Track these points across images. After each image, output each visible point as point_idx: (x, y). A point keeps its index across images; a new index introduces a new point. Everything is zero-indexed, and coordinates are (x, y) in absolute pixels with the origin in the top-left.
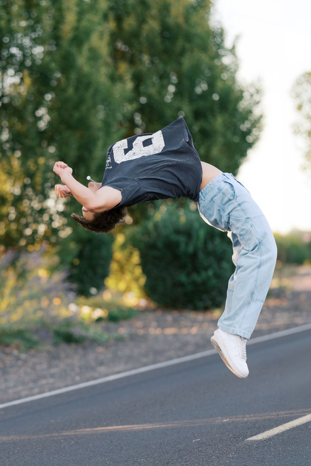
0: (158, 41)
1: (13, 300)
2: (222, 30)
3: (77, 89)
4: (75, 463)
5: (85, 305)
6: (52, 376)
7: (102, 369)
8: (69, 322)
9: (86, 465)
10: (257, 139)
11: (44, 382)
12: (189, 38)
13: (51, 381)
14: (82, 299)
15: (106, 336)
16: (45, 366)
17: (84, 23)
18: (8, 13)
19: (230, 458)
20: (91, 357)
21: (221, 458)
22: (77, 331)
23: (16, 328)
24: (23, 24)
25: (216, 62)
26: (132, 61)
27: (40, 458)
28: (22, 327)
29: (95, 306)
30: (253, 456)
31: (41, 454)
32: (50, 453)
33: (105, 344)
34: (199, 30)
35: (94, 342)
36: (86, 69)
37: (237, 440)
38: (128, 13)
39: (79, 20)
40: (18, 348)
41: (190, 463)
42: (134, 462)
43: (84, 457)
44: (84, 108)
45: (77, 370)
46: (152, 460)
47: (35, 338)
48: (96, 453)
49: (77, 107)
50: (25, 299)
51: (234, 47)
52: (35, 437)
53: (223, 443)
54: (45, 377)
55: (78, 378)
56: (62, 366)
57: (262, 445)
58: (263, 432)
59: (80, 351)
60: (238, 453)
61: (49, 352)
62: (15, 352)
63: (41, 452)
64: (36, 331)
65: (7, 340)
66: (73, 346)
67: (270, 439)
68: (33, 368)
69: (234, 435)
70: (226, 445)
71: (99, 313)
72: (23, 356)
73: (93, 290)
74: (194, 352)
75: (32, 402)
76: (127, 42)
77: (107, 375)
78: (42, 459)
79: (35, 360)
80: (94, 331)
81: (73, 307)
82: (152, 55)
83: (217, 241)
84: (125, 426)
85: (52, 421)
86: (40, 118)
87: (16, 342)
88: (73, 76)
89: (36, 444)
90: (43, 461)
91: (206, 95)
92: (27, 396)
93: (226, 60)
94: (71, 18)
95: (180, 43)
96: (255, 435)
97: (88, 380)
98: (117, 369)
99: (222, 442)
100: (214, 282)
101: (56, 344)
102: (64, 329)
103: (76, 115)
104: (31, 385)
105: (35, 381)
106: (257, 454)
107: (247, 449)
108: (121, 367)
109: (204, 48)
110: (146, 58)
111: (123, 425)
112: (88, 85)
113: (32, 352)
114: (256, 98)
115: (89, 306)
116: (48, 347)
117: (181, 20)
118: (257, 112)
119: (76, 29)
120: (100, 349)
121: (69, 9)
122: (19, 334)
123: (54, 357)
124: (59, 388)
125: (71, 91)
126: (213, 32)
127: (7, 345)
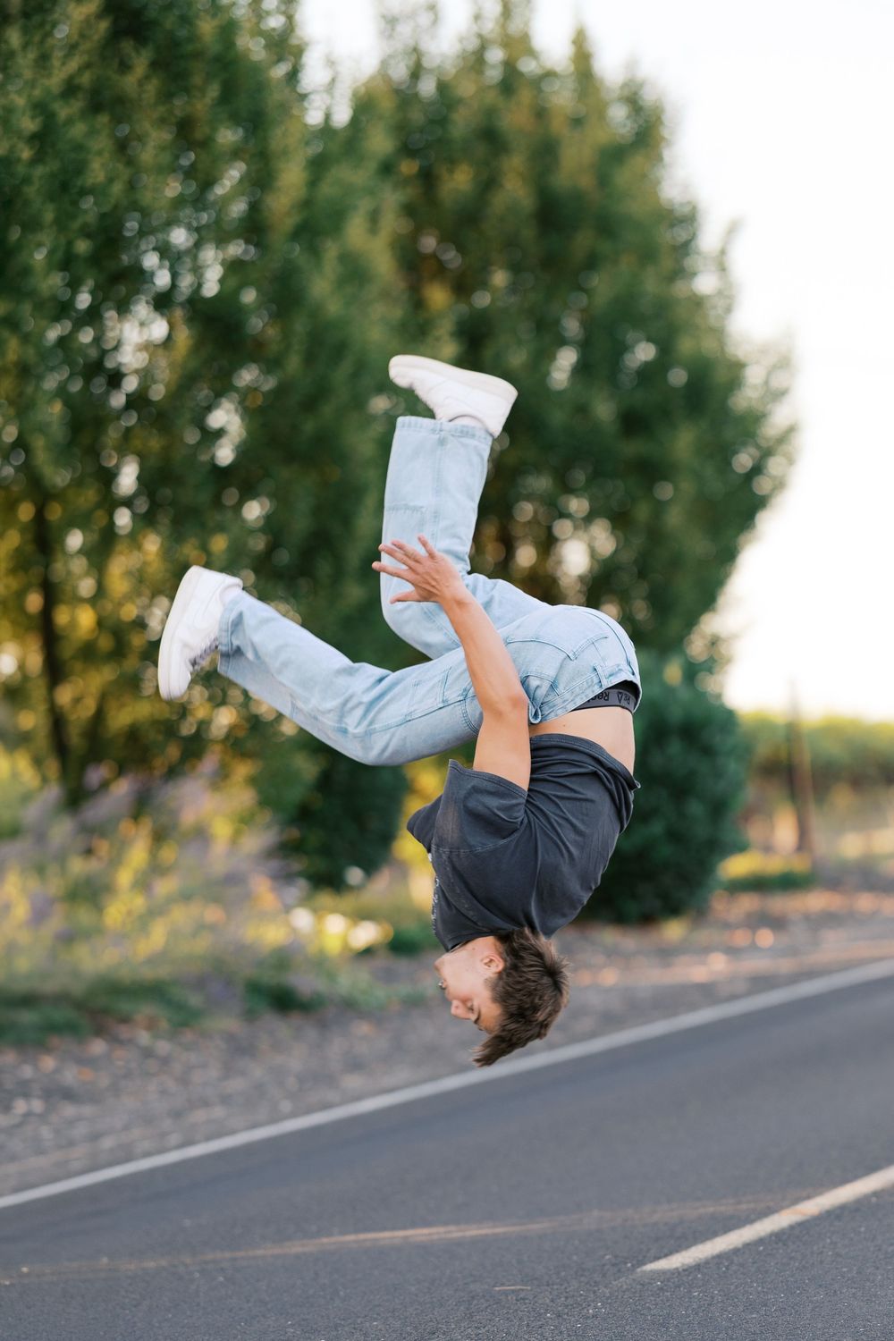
0: (528, 233)
1: (139, 902)
2: (694, 208)
3: (310, 359)
4: (210, 1335)
5: (334, 911)
6: (225, 1100)
7: (353, 1082)
8: (283, 958)
9: (234, 1338)
10: (780, 485)
11: (199, 1116)
12: (608, 226)
13: (218, 1112)
14: (325, 898)
15: (381, 993)
16: (214, 1073)
17: (327, 190)
18: (130, 162)
19: (587, 1318)
20: (336, 1047)
21: (565, 1317)
22: (305, 983)
23: (149, 974)
24: (173, 188)
25: (679, 289)
26: (463, 287)
27: (129, 1320)
28: (163, 972)
29: (360, 916)
30: (645, 1312)
31: (133, 1309)
32: (157, 1306)
33: (375, 1015)
34: (635, 208)
35: (350, 1007)
36: (334, 308)
37: (619, 1271)
38: (452, 162)
39: (313, 183)
40: (151, 1026)
41: (488, 1331)
42: (354, 1328)
43: (236, 1318)
44: (327, 410)
45: (291, 1083)
46: (398, 1324)
47: (195, 1000)
48: (269, 1306)
49: (311, 403)
50: (171, 900)
51: (723, 252)
52: (132, 1267)
53: (582, 1279)
54: (206, 1103)
55: (286, 1106)
56: (257, 1071)
57: (674, 1283)
58: (688, 1247)
59: (311, 1033)
60: (610, 1303)
61: (230, 1038)
62: (144, 1037)
63: (135, 1306)
64: (200, 983)
65: (125, 1006)
66: (296, 1019)
67: (698, 1267)
68: (184, 1081)
69: (616, 1257)
70: (587, 1284)
71: (367, 934)
72: (163, 1047)
73: (354, 875)
74: (592, 1035)
75: (152, 1172)
76: (451, 236)
77: (358, 1098)
78: (135, 1323)
79: (193, 1058)
80: (352, 981)
81: (302, 919)
82: (515, 268)
83: (675, 747)
84: (362, 1236)
85: (187, 1223)
86: (220, 433)
87: (145, 1010)
88: (300, 326)
89: (130, 1285)
90: (135, 1329)
91: (650, 374)
92: (147, 1154)
93: (705, 283)
94: (292, 178)
95: (583, 241)
96: (666, 1256)
97: (309, 1110)
98: (388, 1081)
99: (582, 1275)
100: (665, 851)
101: (250, 1016)
102: (269, 978)
103: (309, 426)
104: (167, 1124)
105: (177, 1115)
106: (656, 1304)
107: (635, 1292)
108: (402, 1074)
109: (648, 254)
110: (500, 278)
111: (357, 1231)
112: (340, 349)
113: (188, 1036)
114: (778, 381)
115: (344, 914)
116: (227, 1022)
117: (586, 182)
118: (779, 418)
119: (307, 204)
120: (363, 1028)
121: (285, 152)
122: (154, 991)
123: (240, 1049)
124: (233, 1132)
125: (294, 363)
126: (671, 212)
127: (125, 1020)
